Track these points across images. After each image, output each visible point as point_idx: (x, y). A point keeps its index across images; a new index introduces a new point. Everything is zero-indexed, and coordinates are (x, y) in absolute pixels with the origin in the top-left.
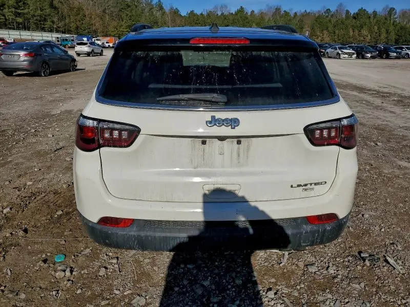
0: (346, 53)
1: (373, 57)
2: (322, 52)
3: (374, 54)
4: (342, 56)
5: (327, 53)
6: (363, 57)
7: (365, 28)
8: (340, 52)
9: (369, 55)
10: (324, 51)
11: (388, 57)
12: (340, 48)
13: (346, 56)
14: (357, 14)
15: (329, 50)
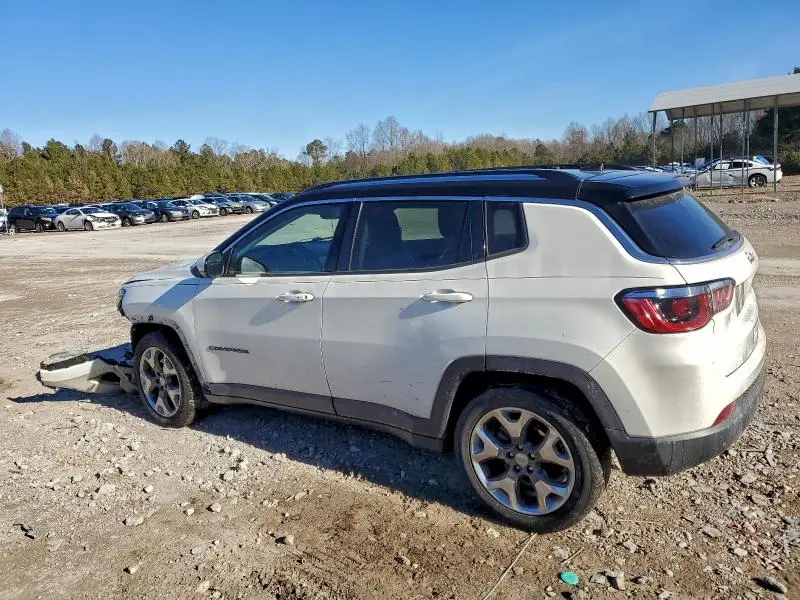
0: (103, 220)
1: (148, 222)
2: (48, 222)
3: (148, 216)
4: (96, 225)
5: (60, 222)
6: (133, 224)
7: (73, 173)
8: (89, 218)
9: (141, 219)
10: (50, 219)
11: (170, 219)
12: (86, 211)
13: (103, 224)
14: (47, 149)
15: (62, 217)
